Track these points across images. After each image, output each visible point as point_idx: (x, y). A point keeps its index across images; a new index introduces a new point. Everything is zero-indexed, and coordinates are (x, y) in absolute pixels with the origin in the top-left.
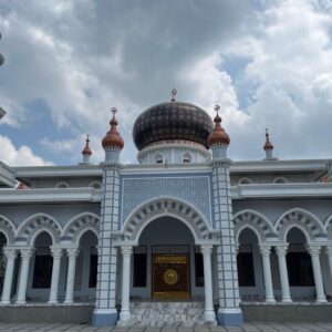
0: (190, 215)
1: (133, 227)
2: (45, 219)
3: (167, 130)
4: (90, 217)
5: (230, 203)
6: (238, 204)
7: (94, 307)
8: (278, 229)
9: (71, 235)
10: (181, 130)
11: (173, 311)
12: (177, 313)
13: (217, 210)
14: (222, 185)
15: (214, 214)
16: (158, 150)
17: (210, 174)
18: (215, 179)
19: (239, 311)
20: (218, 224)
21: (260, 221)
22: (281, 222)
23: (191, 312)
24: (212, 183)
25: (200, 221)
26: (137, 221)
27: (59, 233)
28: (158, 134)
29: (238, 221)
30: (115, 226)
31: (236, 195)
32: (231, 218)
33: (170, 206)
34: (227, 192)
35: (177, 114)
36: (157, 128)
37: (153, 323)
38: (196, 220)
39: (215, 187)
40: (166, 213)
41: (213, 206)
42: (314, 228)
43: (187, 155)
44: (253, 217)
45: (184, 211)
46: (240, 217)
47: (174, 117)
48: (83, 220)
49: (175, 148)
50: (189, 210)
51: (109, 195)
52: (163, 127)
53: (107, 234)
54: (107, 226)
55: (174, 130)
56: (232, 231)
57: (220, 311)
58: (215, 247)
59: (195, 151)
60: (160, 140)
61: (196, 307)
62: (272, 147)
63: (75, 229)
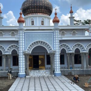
0: (47, 45)
1: (29, 49)
3: (36, 9)
4: (14, 45)
5: (59, 42)
7: (18, 72)
8: (72, 49)
10: (40, 9)
11: (41, 73)
12: (43, 73)
13: (55, 44)
15: (54, 45)
16: (32, 17)
19: (60, 72)
20: (55, 48)
21: (67, 46)
23: (46, 73)
24: (53, 36)
25: (50, 47)
26: (30, 47)
27: (5, 50)
28: (32, 11)
30: (24, 49)
32: (59, 46)
33: (40, 43)
37: (36, 76)
38: (48, 47)
39: (54, 37)
40: (39, 45)
43: (43, 19)
44: (65, 45)
45: (45, 44)
46: (61, 45)
47: (38, 4)
48: (12, 46)
49: (38, 16)
50: (46, 44)
53: (21, 51)
54: (21, 49)
55: (38, 9)
56: (59, 50)
57: (55, 72)
60: (33, 13)
61: (48, 71)
62: (73, 12)
63: (10, 49)
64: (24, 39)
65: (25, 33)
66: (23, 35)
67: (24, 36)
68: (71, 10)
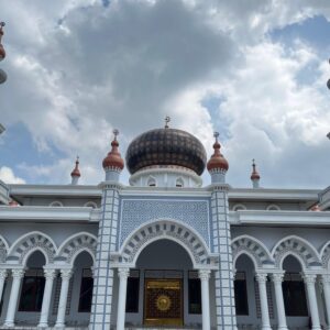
0: (189, 238)
1: (130, 249)
2: (40, 237)
3: (161, 155)
4: (86, 237)
5: (229, 227)
6: (236, 229)
8: (274, 256)
9: (65, 255)
10: (174, 156)
13: (215, 235)
14: (221, 210)
16: (151, 173)
17: (209, 198)
18: (214, 204)
20: (216, 249)
21: (257, 247)
22: (278, 249)
24: (211, 208)
25: (199, 245)
26: (135, 243)
27: (54, 252)
28: (152, 159)
29: (235, 246)
30: (113, 247)
31: (234, 221)
32: (230, 243)
33: (168, 229)
34: (226, 217)
35: (172, 140)
36: (151, 152)
38: (195, 244)
39: (214, 211)
40: (164, 236)
41: (212, 230)
42: (309, 256)
43: (180, 180)
44: (250, 243)
45: (183, 234)
46: (236, 243)
47: (168, 143)
48: (79, 240)
49: (168, 173)
50: (187, 234)
51: (108, 215)
52: (158, 151)
53: (104, 255)
54: (105, 247)
55: (168, 156)
56: (231, 257)
58: (213, 272)
59: (188, 176)
60: (154, 164)
62: (258, 178)
63: (70, 249)
64: (115, 217)
65: (121, 197)
66: (116, 202)
67: (119, 206)
68: (254, 173)
